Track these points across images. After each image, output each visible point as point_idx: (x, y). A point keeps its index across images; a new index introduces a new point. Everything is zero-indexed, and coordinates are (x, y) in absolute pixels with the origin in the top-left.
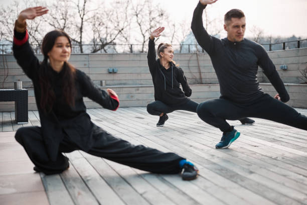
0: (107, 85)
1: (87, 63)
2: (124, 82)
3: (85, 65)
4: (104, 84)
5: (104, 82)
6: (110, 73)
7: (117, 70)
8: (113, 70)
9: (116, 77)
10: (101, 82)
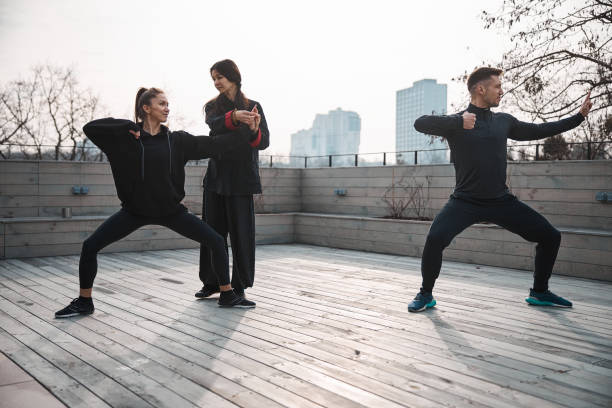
0: (73, 214)
1: (34, 176)
2: (99, 209)
3: (31, 180)
4: (68, 214)
5: (68, 210)
6: (76, 194)
7: (88, 191)
8: (82, 190)
9: (85, 201)
10: (64, 210)
